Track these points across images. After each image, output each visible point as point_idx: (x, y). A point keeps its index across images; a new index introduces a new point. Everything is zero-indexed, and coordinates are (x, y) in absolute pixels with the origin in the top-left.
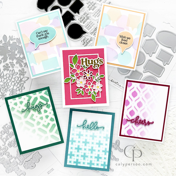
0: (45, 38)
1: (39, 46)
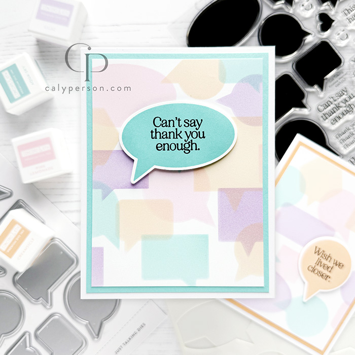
0: (184, 149)
1: (150, 176)
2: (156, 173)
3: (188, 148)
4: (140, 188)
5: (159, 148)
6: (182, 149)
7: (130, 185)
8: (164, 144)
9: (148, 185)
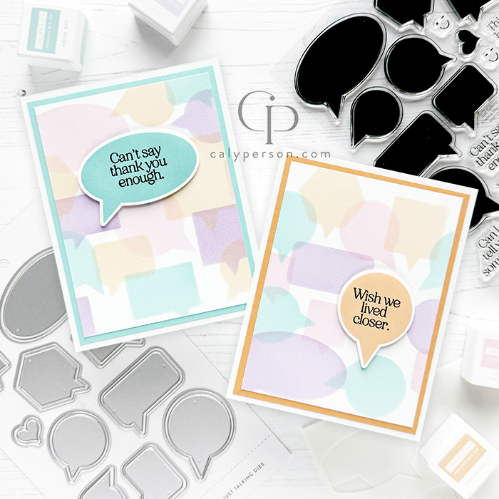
0: (148, 180)
1: (119, 214)
2: (124, 211)
3: (151, 178)
4: (112, 229)
5: (122, 185)
6: (146, 181)
7: (100, 228)
8: (127, 180)
9: (120, 225)
